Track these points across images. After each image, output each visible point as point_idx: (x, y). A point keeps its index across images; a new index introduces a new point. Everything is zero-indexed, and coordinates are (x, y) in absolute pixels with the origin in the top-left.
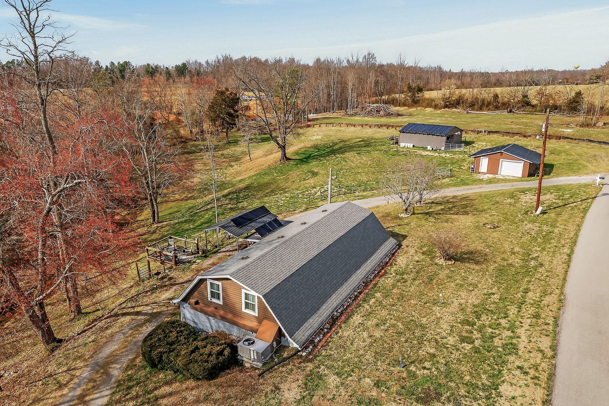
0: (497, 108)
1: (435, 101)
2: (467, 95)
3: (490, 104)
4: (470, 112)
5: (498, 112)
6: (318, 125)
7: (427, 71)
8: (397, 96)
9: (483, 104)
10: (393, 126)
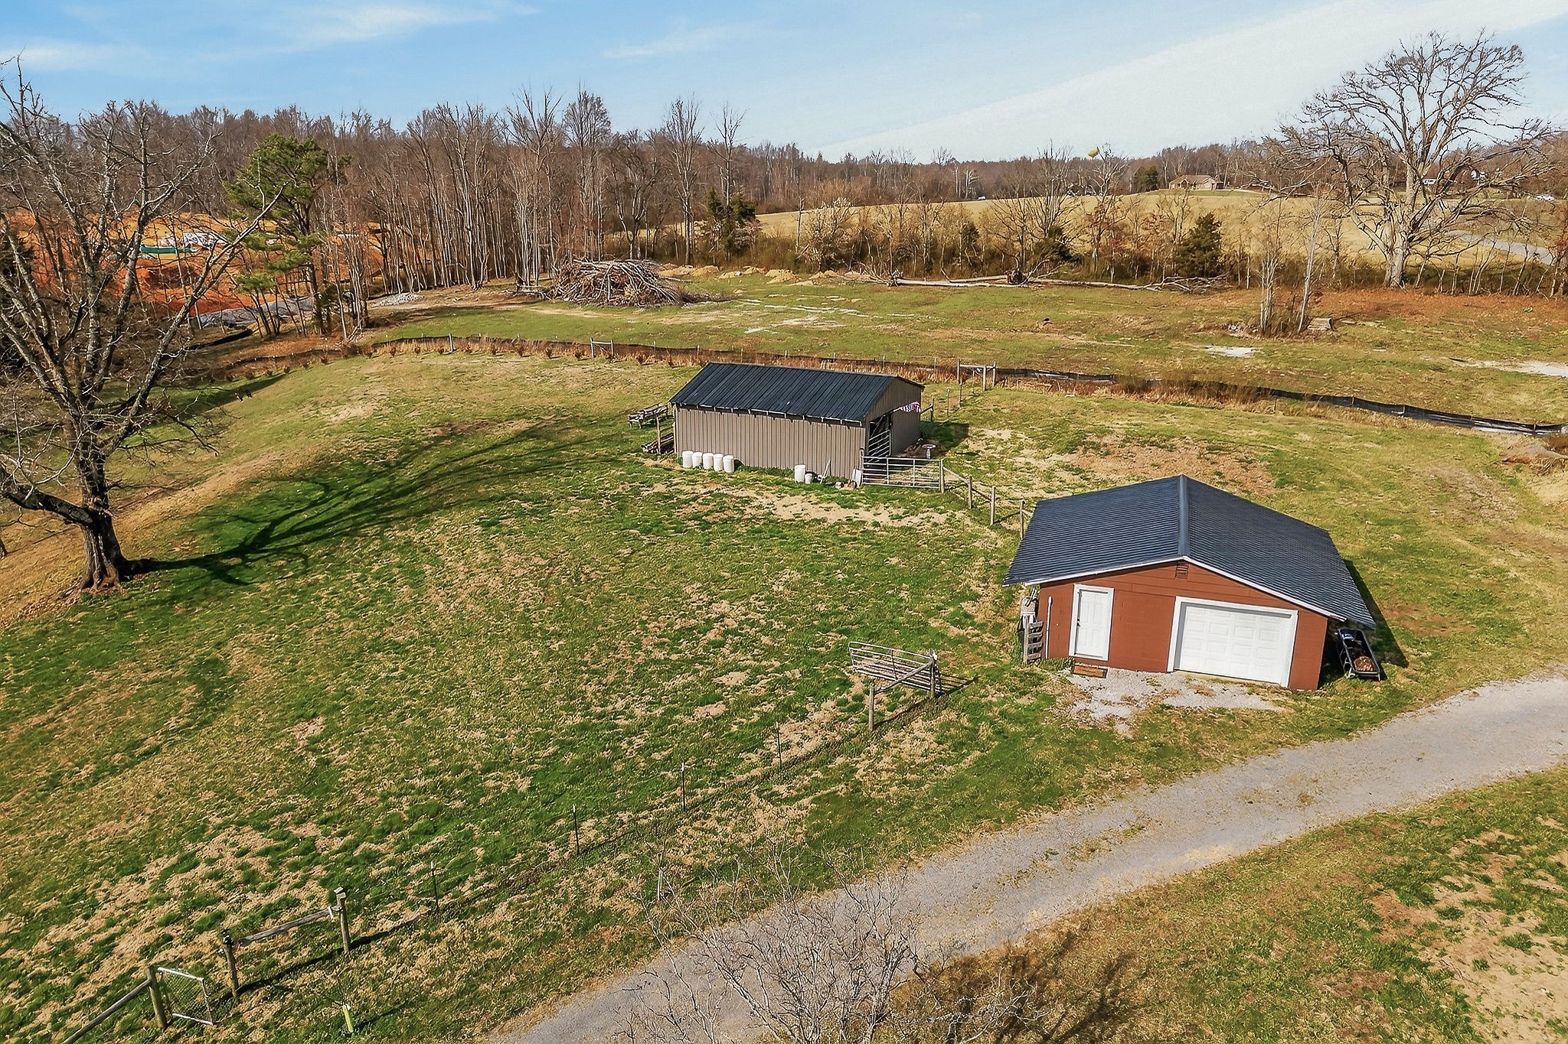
0: (975, 268)
1: (793, 248)
2: (886, 227)
3: (953, 254)
4: (900, 281)
5: (981, 282)
6: (388, 348)
7: (763, 161)
8: (681, 228)
9: (934, 255)
10: (660, 352)
